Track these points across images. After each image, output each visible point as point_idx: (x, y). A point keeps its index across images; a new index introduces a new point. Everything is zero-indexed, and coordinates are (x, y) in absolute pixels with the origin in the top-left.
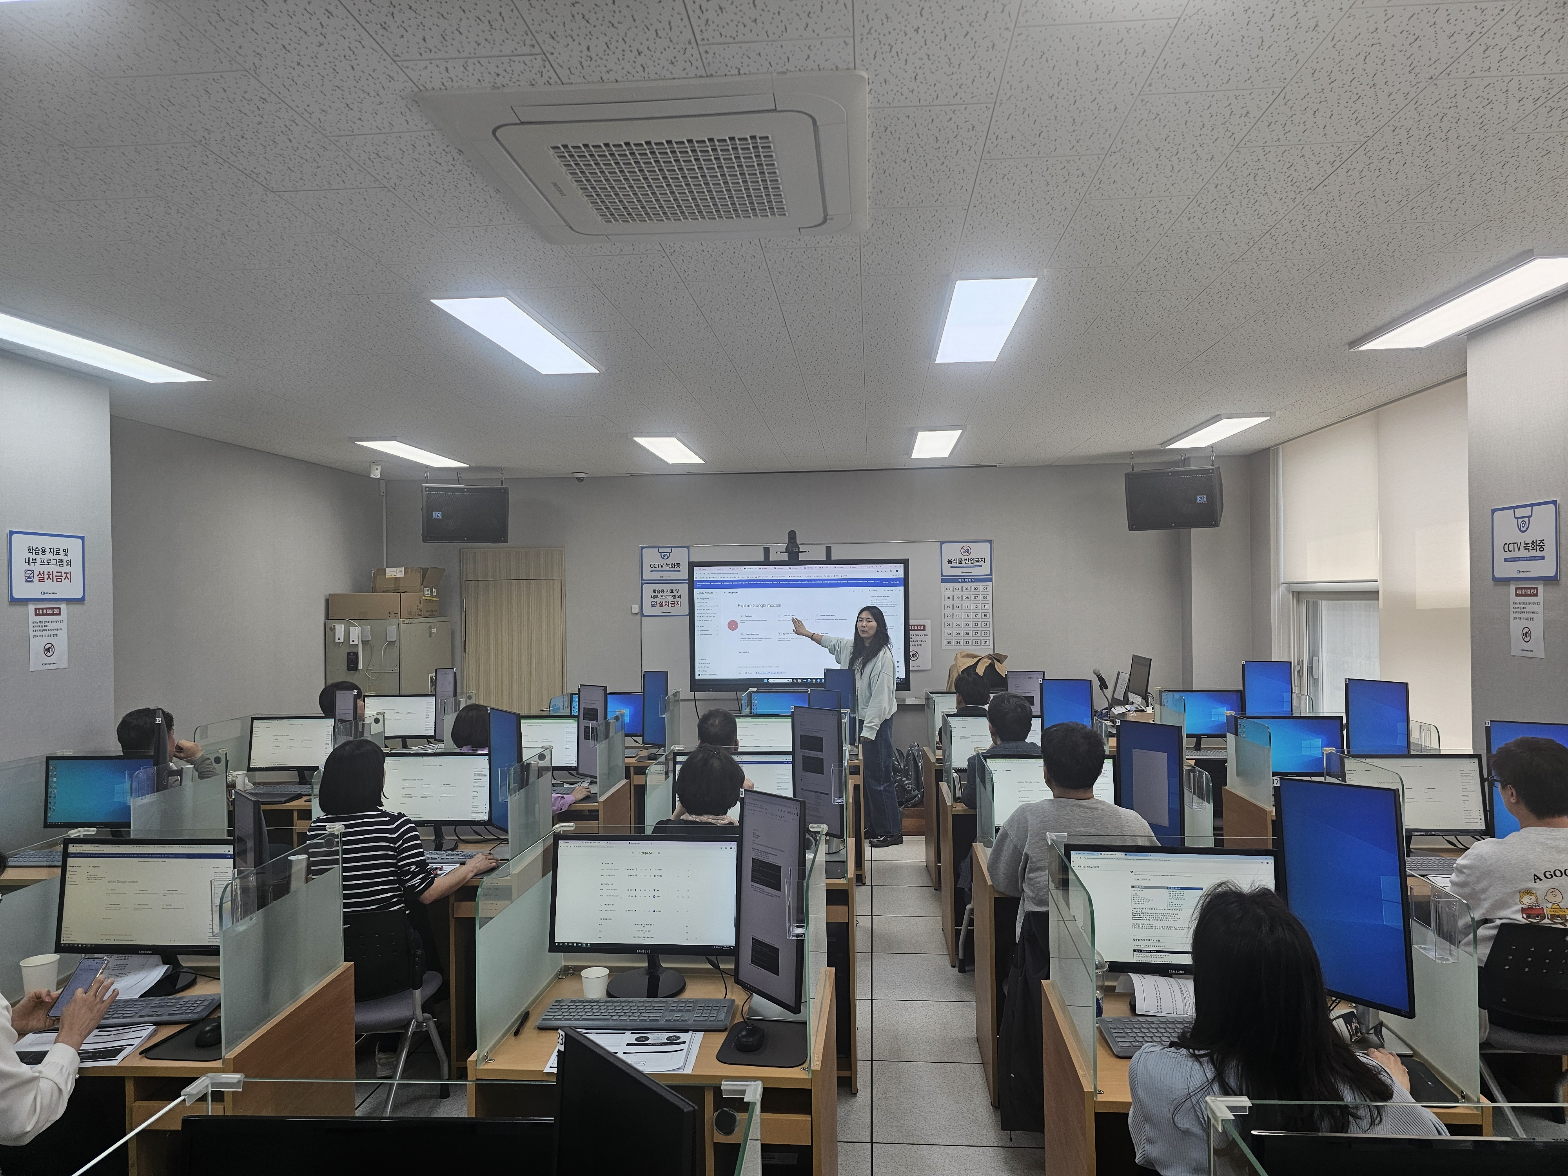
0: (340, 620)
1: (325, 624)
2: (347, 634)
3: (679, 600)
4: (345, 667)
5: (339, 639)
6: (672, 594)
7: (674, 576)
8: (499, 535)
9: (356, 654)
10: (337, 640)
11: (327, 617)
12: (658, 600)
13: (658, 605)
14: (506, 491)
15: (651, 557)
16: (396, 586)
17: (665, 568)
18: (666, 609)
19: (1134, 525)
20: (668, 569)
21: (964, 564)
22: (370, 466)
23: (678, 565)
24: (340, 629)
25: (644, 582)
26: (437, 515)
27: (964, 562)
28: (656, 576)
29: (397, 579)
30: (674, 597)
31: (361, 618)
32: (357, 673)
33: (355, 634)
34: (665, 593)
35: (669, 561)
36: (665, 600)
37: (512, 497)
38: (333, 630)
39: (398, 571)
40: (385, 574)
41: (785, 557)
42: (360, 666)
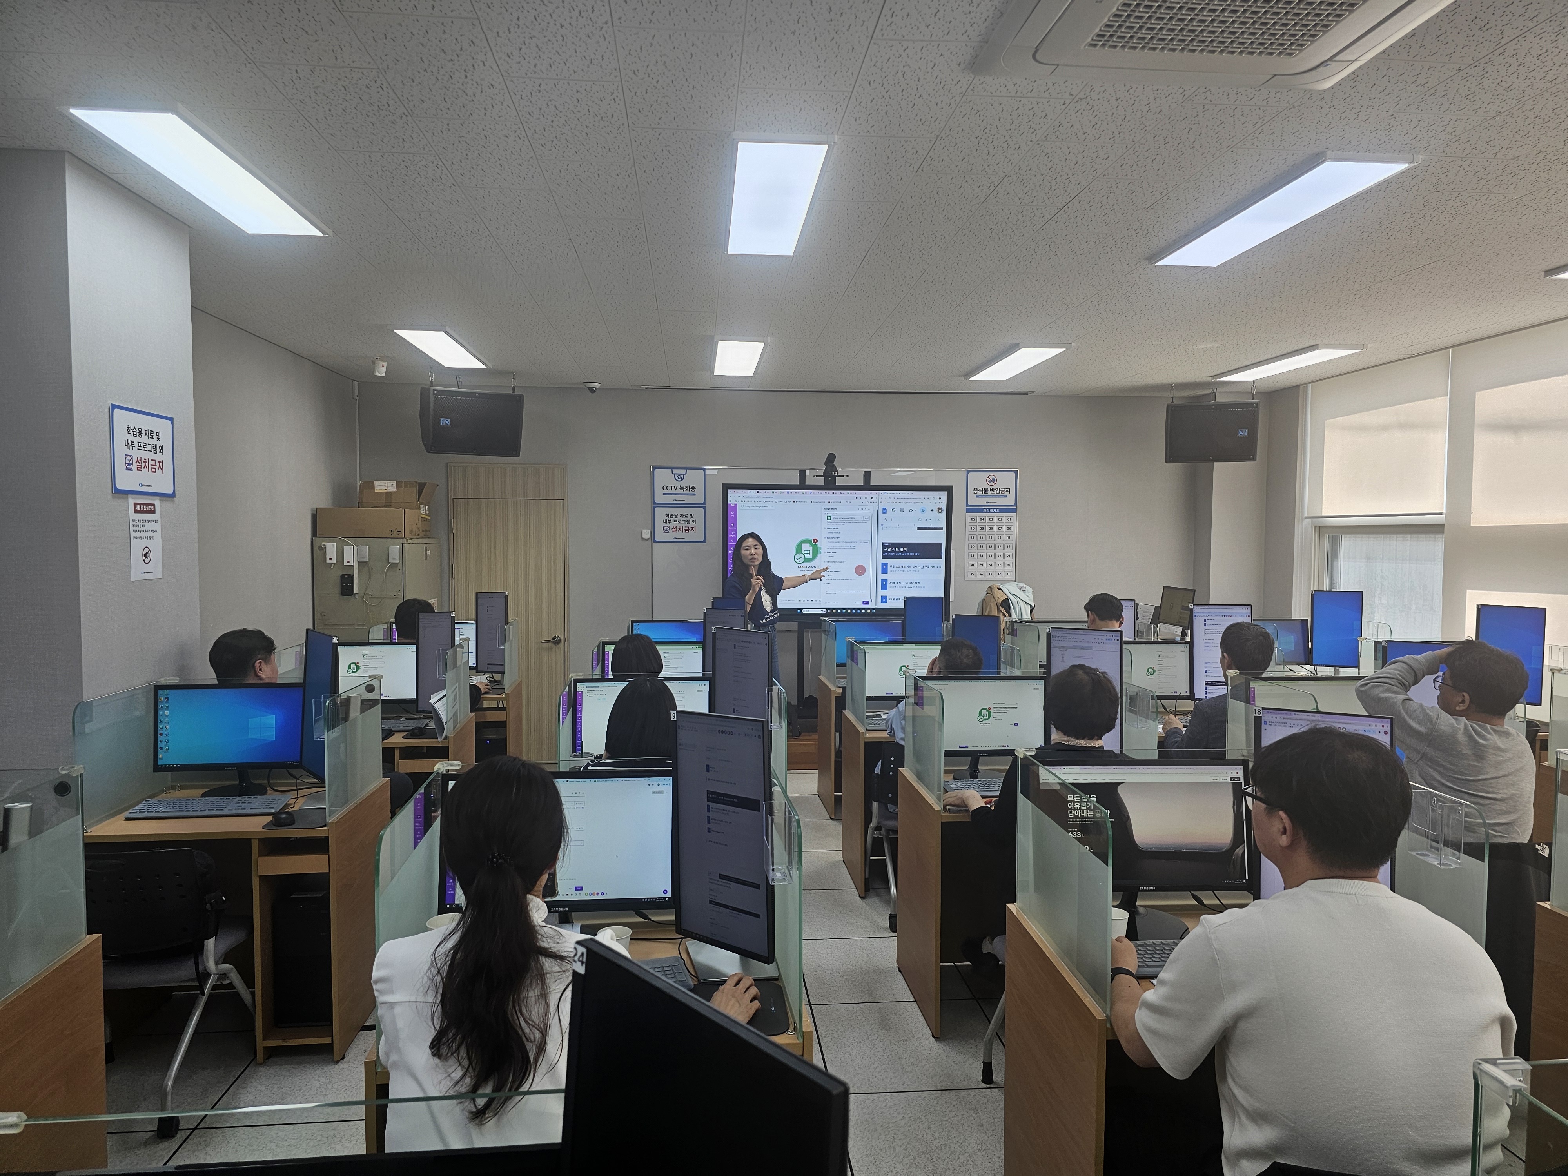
0: (331, 538)
1: (312, 542)
2: (340, 554)
3: (693, 525)
4: (337, 590)
5: (331, 559)
6: (686, 519)
7: (689, 500)
8: (511, 447)
9: (352, 577)
10: (328, 561)
11: (314, 534)
12: (672, 525)
13: (671, 531)
14: (521, 397)
15: (664, 478)
16: (388, 500)
17: (679, 491)
18: (679, 534)
19: (1170, 458)
20: (682, 492)
21: (989, 494)
22: (373, 362)
23: (693, 488)
24: (331, 549)
25: (655, 505)
26: (445, 422)
27: (989, 492)
28: (670, 499)
29: (388, 494)
30: (689, 522)
31: (358, 536)
32: (352, 597)
33: (349, 553)
34: (679, 518)
35: (684, 484)
36: (678, 525)
37: (527, 407)
38: (323, 549)
39: (389, 485)
40: (373, 487)
41: (821, 481)
42: (356, 591)
